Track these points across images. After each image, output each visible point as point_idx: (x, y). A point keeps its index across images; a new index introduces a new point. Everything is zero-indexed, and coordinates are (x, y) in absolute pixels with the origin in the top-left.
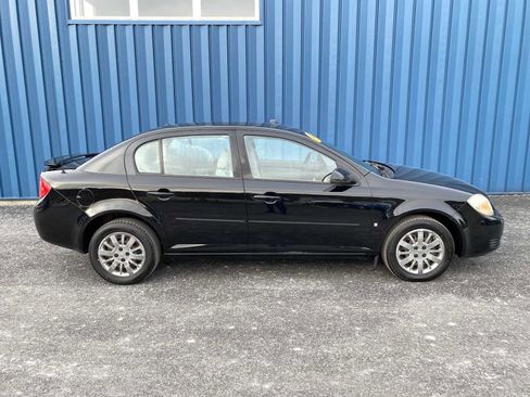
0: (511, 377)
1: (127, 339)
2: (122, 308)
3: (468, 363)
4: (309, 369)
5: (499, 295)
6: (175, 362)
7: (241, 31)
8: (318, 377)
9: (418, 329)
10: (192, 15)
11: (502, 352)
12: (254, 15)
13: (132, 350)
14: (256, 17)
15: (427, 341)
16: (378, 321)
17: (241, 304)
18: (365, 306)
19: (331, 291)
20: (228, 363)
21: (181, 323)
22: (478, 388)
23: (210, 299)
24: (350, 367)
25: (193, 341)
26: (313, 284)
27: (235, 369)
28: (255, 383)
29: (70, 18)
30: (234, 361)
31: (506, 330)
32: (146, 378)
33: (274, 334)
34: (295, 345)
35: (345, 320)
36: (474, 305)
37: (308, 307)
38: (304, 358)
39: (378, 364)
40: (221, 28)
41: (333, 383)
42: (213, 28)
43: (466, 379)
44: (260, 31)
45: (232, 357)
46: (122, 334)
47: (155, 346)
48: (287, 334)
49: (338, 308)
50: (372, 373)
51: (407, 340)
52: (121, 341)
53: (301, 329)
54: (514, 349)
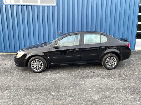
0: (108, 100)
1: (6, 92)
2: (8, 83)
3: (98, 96)
4: (54, 99)
5: (111, 78)
6: (17, 98)
7: (51, 8)
8: (56, 101)
9: (88, 87)
10: (37, 3)
11: (108, 93)
12: (54, 3)
13: (7, 95)
14: (55, 4)
15: (89, 90)
16: (77, 85)
17: (42, 81)
18: (76, 81)
19: (68, 77)
20: (33, 98)
21: (23, 87)
22: (98, 103)
23: (33, 80)
24: (66, 98)
25: (25, 92)
26: (63, 75)
27: (34, 99)
28: (38, 103)
29: (3, 3)
30: (34, 97)
31: (111, 87)
32: (7, 103)
33: (48, 89)
34: (53, 92)
35: (69, 85)
36: (105, 80)
37: (60, 82)
38: (54, 96)
39: (74, 97)
40: (45, 7)
41: (60, 103)
42: (43, 7)
43: (96, 101)
44: (56, 8)
45: (34, 96)
46: (5, 90)
47: (13, 93)
48: (51, 89)
49: (68, 82)
50: (71, 100)
51: (84, 90)
52: (4, 92)
53: (56, 88)
54: (111, 92)
